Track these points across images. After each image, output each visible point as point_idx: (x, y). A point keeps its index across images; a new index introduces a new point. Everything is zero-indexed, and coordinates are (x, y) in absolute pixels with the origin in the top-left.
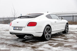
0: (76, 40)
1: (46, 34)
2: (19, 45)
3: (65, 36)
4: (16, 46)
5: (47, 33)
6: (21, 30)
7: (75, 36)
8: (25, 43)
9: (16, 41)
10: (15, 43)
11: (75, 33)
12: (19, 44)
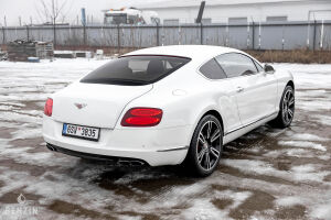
0: (322, 169)
1: (200, 150)
2: (88, 207)
3: (281, 147)
4: (78, 215)
5: (206, 145)
6: (96, 140)
7: (319, 147)
8: (112, 193)
9: (76, 182)
10: (70, 194)
11: (320, 125)
12: (88, 202)
